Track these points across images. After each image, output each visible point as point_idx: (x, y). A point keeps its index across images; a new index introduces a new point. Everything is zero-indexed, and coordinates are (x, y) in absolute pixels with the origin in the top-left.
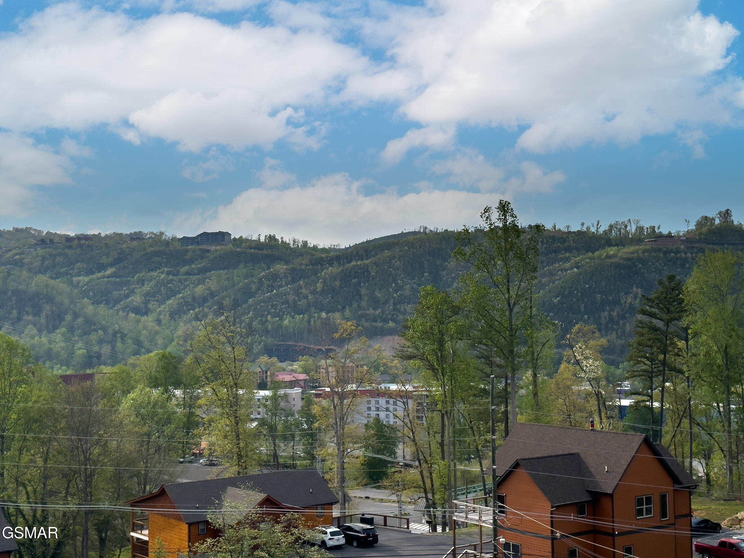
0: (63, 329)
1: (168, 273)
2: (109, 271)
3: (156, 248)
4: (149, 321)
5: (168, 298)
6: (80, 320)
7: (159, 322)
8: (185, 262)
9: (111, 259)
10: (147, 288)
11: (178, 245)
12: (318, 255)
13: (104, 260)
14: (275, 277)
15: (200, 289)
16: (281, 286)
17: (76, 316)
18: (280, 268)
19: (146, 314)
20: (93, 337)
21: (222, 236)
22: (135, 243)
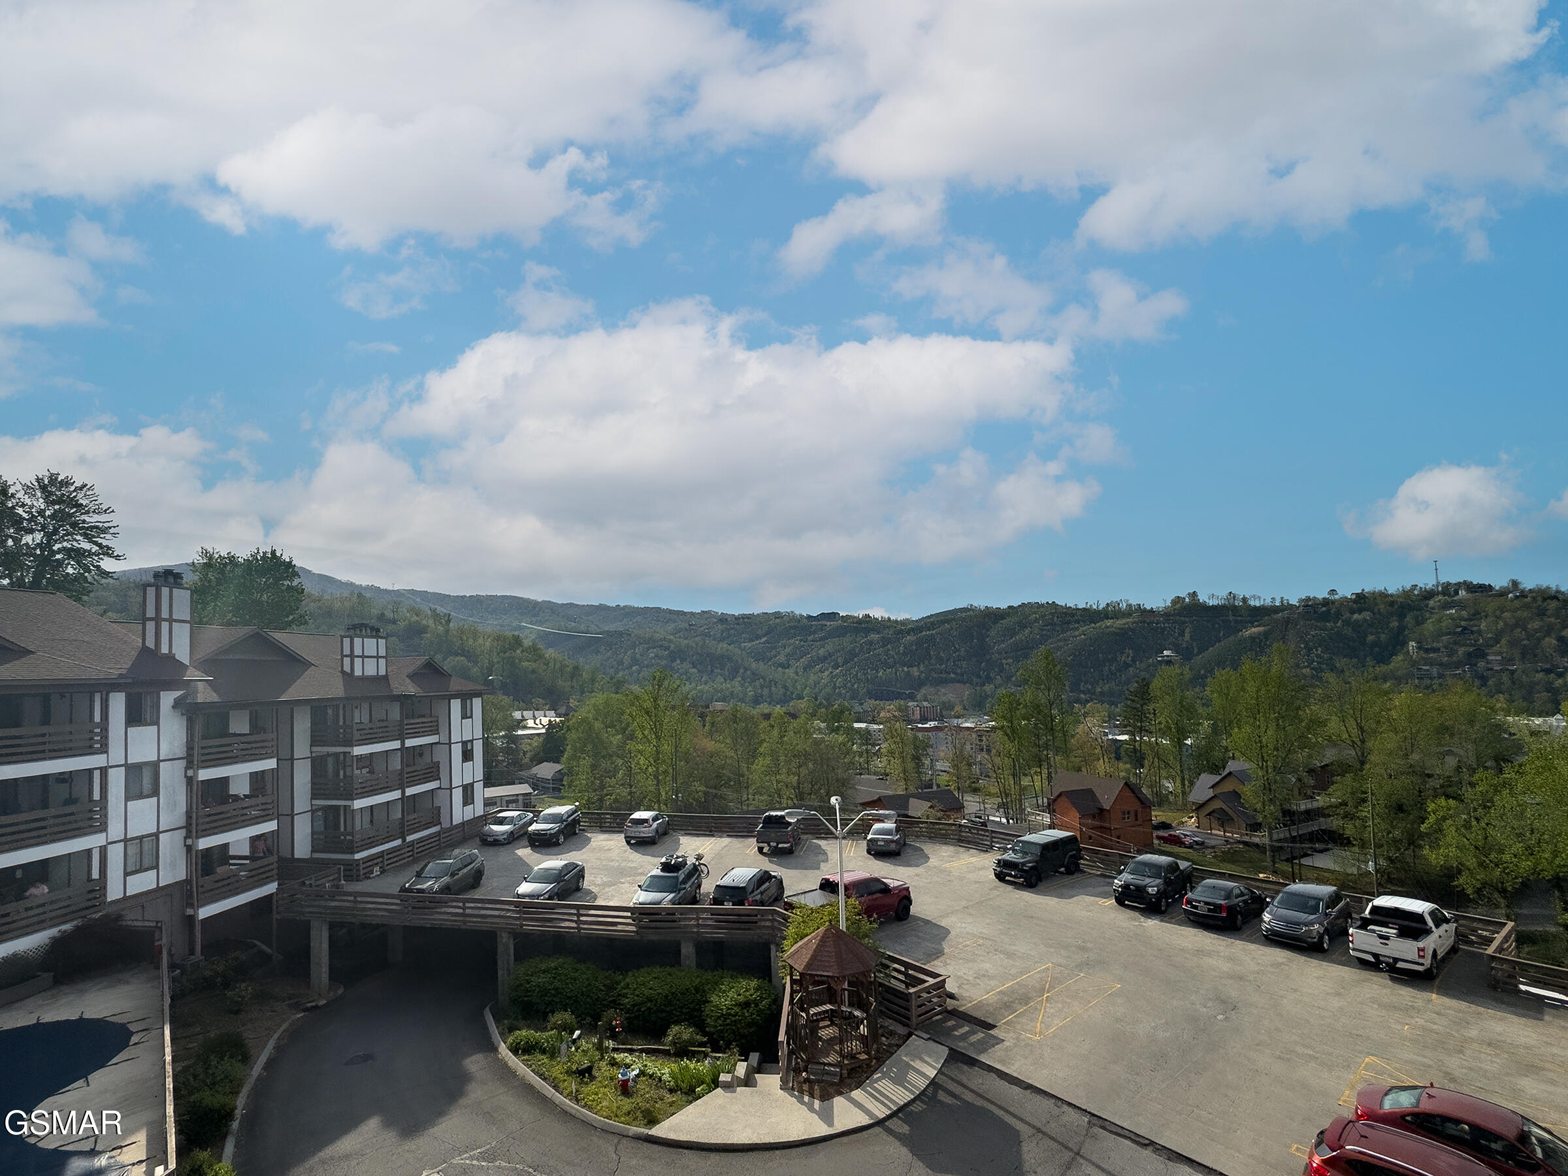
0: (739, 679)
1: (801, 641)
2: (764, 639)
3: (792, 624)
4: (790, 672)
5: (802, 658)
6: (748, 672)
7: (797, 673)
8: (811, 633)
9: (764, 631)
10: (788, 650)
11: (805, 621)
12: (899, 627)
13: (759, 632)
14: (871, 643)
15: (822, 652)
16: (875, 649)
17: (746, 670)
18: (874, 637)
19: (788, 667)
20: (757, 684)
21: (833, 616)
22: (778, 620)
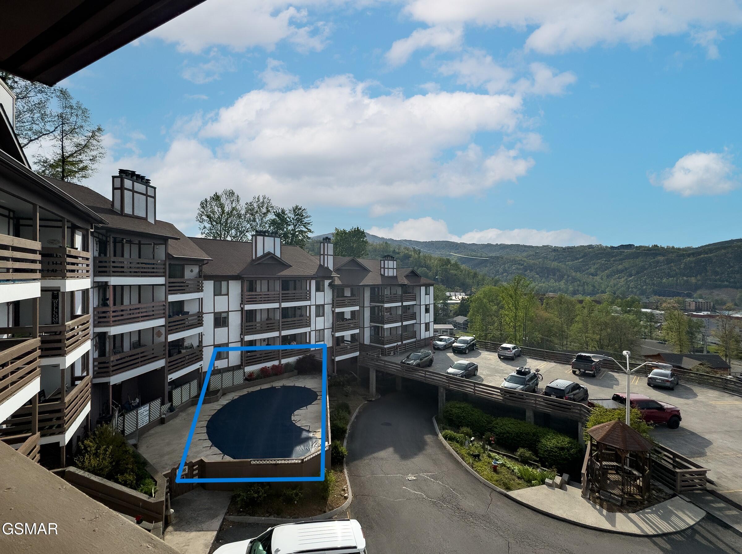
0: (564, 281)
1: (606, 261)
2: (580, 260)
3: (600, 252)
4: (598, 278)
5: (606, 270)
6: (570, 278)
7: (602, 279)
8: (613, 257)
9: (581, 256)
10: (596, 266)
11: (609, 250)
12: (681, 252)
13: (578, 256)
14: (658, 262)
15: (620, 267)
16: (661, 266)
17: (568, 276)
18: (661, 258)
19: (596, 276)
20: (576, 284)
21: (630, 246)
22: (591, 250)
